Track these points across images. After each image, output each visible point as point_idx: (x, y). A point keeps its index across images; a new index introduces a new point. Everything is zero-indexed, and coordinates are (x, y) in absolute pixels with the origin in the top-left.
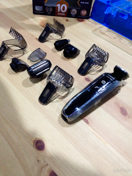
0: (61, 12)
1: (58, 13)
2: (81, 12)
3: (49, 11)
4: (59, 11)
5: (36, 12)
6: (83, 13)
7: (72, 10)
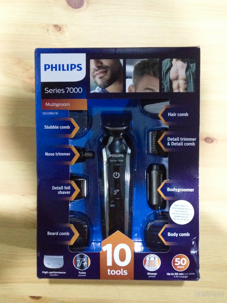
0: (115, 267)
1: (109, 270)
2: (174, 262)
3: (82, 267)
4: (109, 263)
5: (46, 273)
6: (180, 265)
7: (148, 259)
